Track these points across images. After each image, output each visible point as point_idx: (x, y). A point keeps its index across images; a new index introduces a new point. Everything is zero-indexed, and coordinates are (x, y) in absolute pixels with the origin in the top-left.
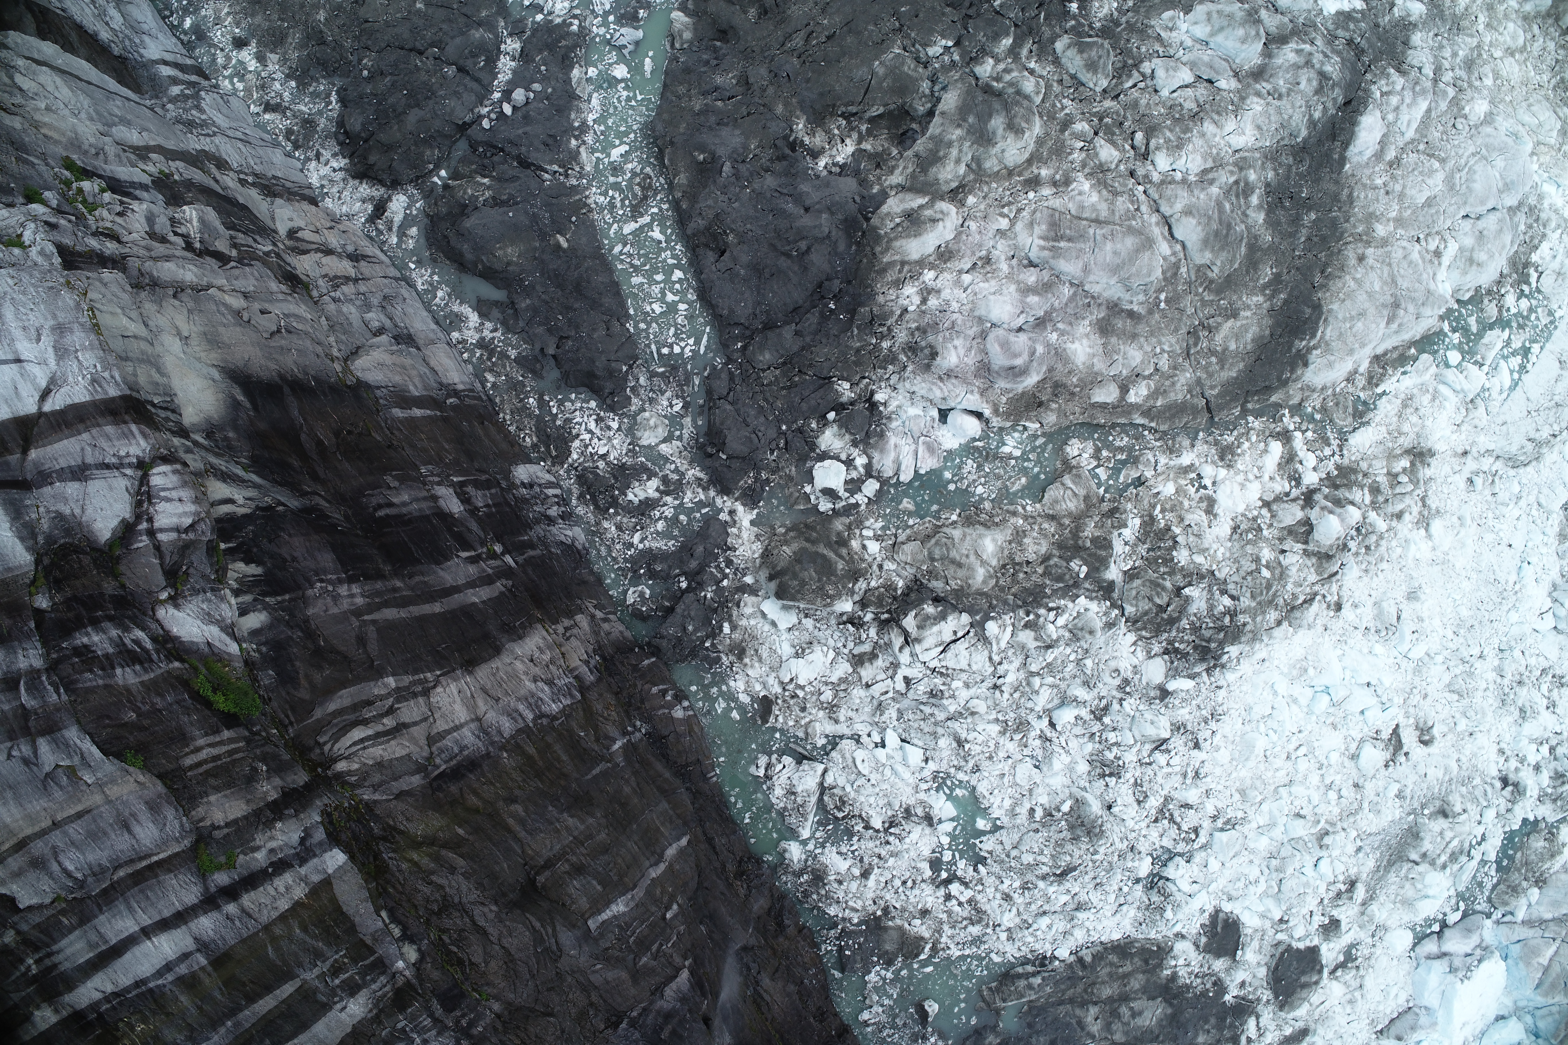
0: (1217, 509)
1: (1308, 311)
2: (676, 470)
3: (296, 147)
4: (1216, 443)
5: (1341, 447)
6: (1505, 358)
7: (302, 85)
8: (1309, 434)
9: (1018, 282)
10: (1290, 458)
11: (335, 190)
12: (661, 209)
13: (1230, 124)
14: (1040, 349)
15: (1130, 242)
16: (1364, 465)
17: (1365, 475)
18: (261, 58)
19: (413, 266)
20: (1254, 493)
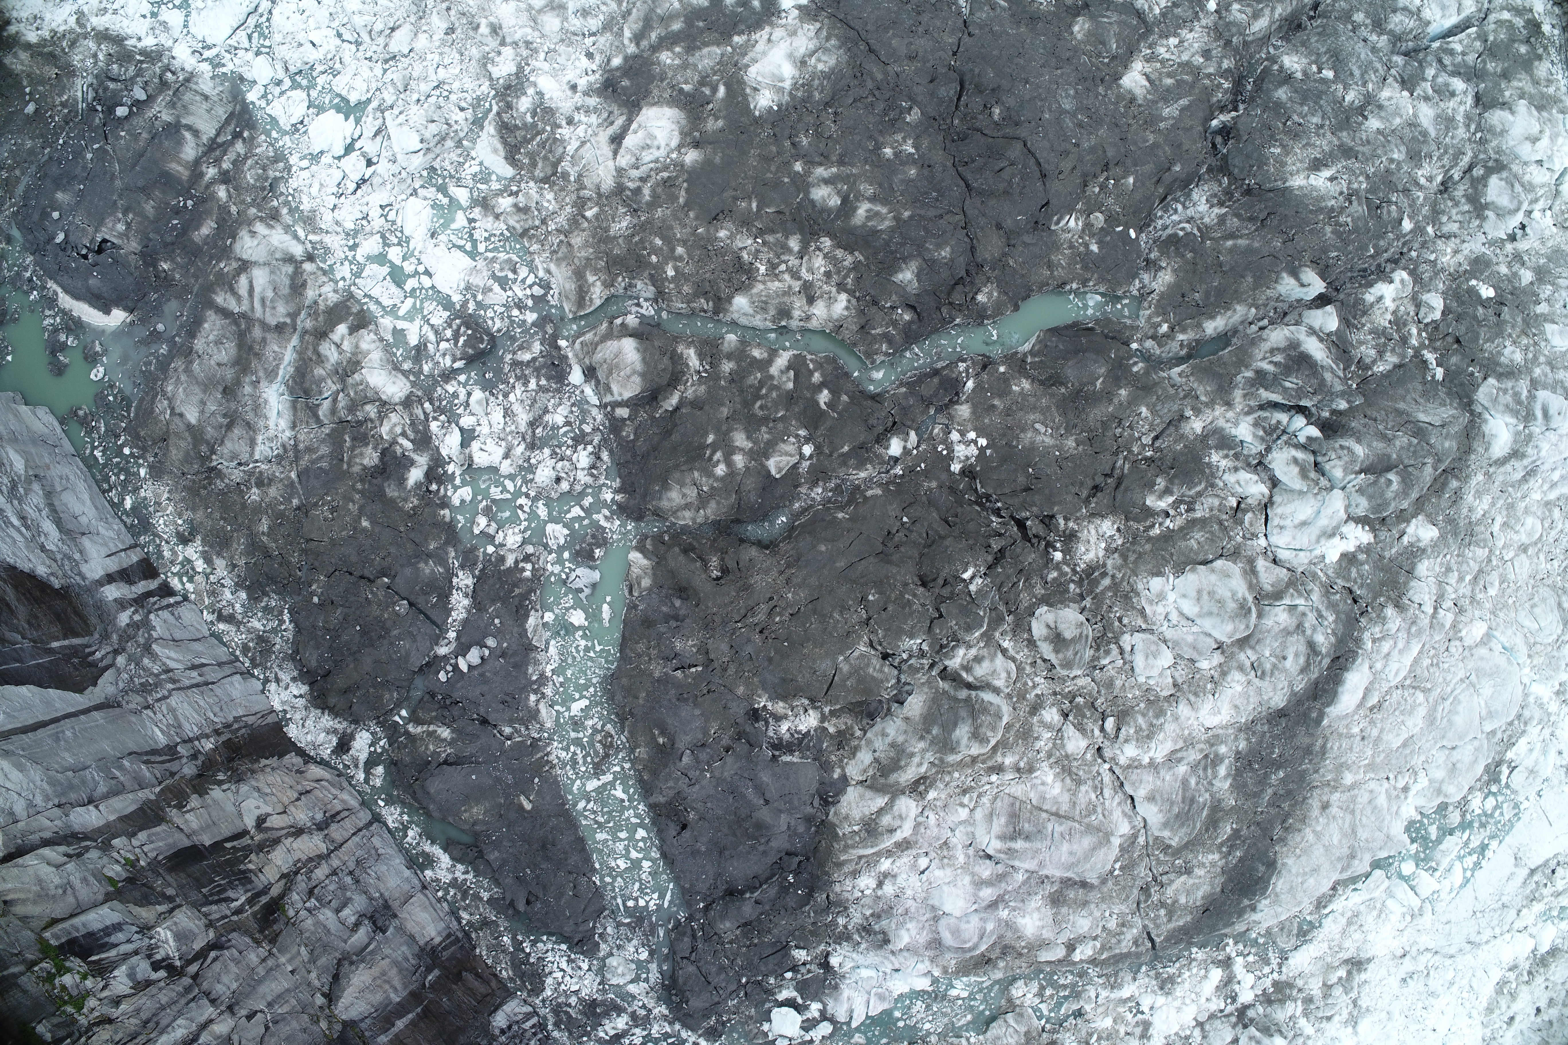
0: (1151, 1031)
1: (1262, 869)
2: (644, 1006)
3: (254, 665)
4: (1158, 976)
5: (1280, 965)
6: (1460, 858)
7: (254, 598)
8: (1251, 958)
9: (973, 874)
10: (1229, 980)
11: (297, 716)
12: (623, 768)
13: (1206, 706)
14: (990, 926)
15: (1087, 842)
16: (1300, 983)
17: (1300, 990)
18: (208, 561)
19: (382, 804)
20: (1188, 1015)
